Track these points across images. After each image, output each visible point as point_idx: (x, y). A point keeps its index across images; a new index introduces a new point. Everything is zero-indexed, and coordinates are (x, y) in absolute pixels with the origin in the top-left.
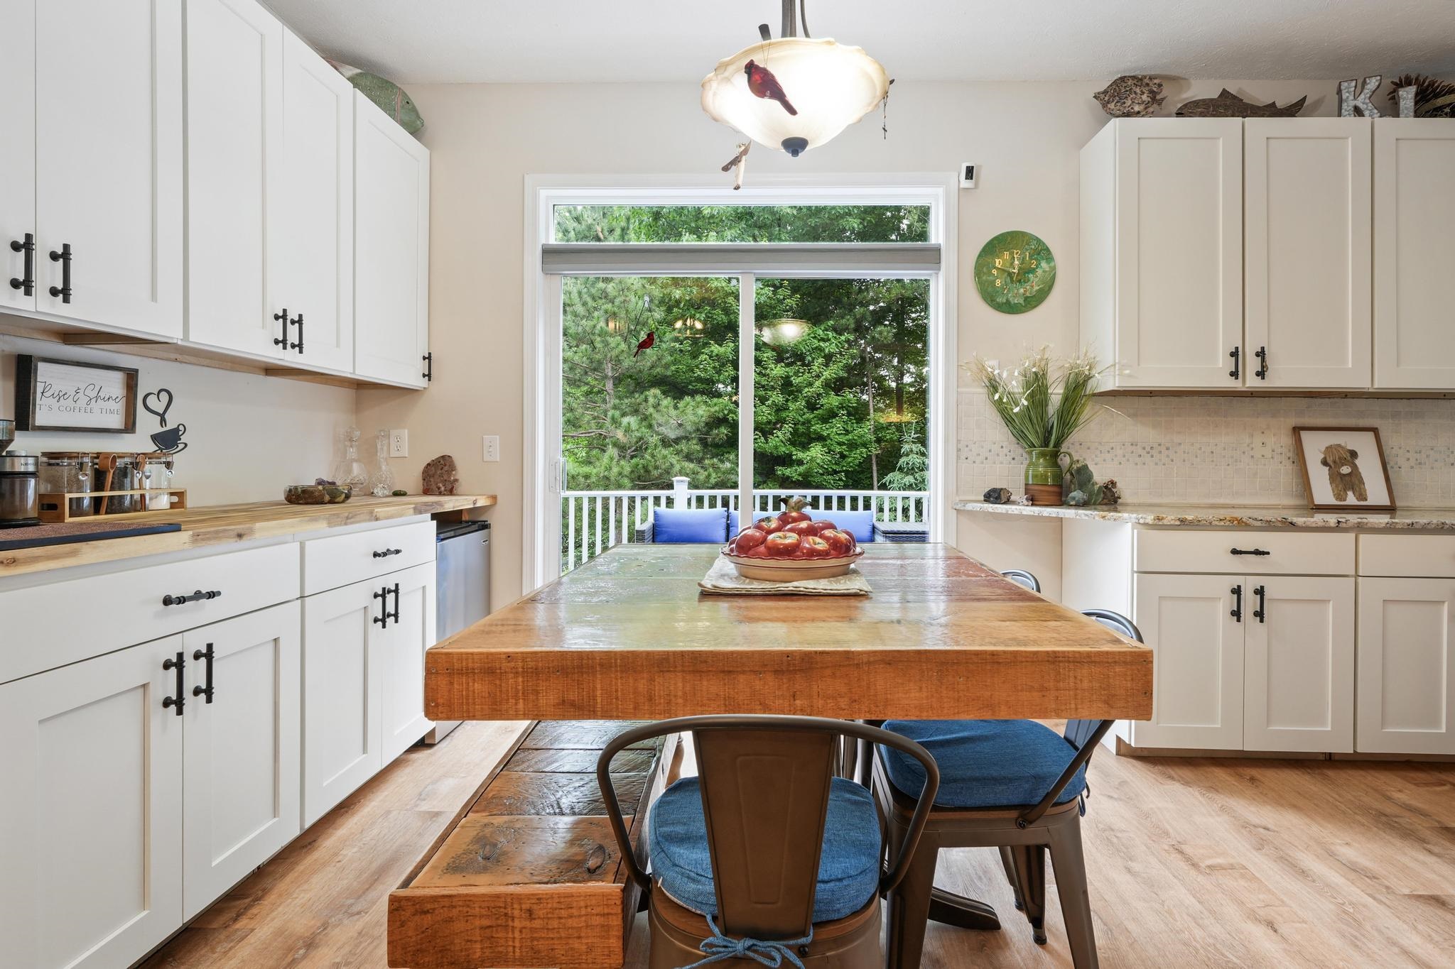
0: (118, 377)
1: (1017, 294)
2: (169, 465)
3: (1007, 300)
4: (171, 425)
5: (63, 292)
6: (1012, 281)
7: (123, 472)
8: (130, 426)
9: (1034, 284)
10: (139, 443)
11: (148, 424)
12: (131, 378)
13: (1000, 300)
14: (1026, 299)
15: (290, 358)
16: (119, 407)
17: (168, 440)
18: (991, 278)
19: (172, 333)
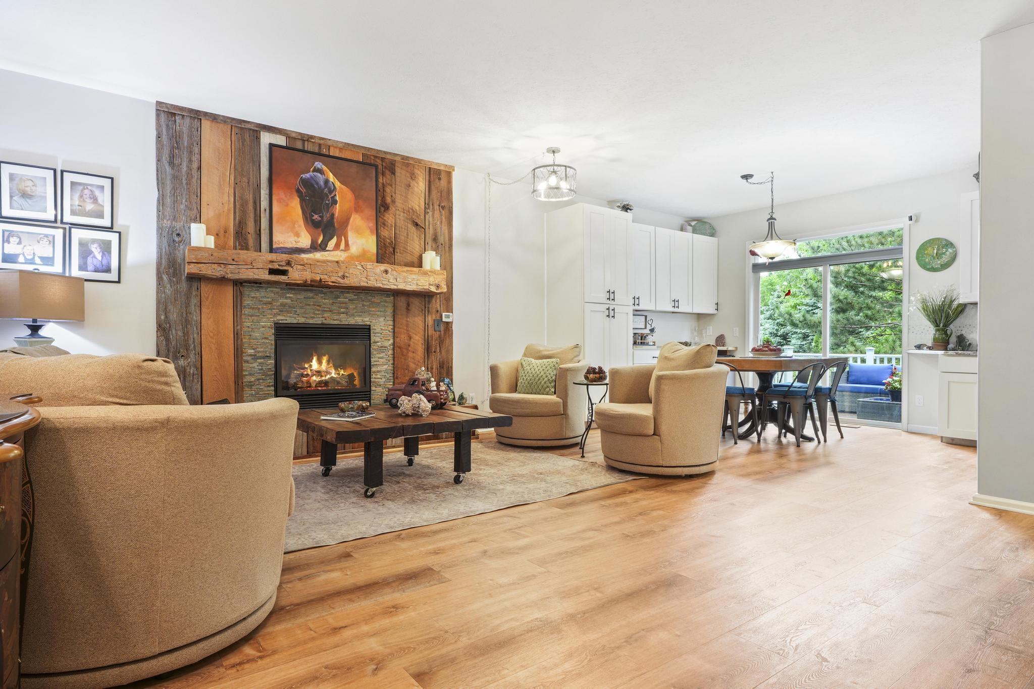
0: (644, 317)
1: (938, 263)
2: (652, 336)
3: (932, 267)
4: (653, 327)
5: (638, 305)
6: (934, 258)
7: (645, 337)
8: (646, 328)
9: (945, 259)
10: (647, 331)
11: (649, 327)
12: (646, 317)
13: (928, 267)
14: (941, 265)
15: (676, 310)
16: (644, 323)
17: (652, 330)
18: (924, 258)
19: (653, 308)
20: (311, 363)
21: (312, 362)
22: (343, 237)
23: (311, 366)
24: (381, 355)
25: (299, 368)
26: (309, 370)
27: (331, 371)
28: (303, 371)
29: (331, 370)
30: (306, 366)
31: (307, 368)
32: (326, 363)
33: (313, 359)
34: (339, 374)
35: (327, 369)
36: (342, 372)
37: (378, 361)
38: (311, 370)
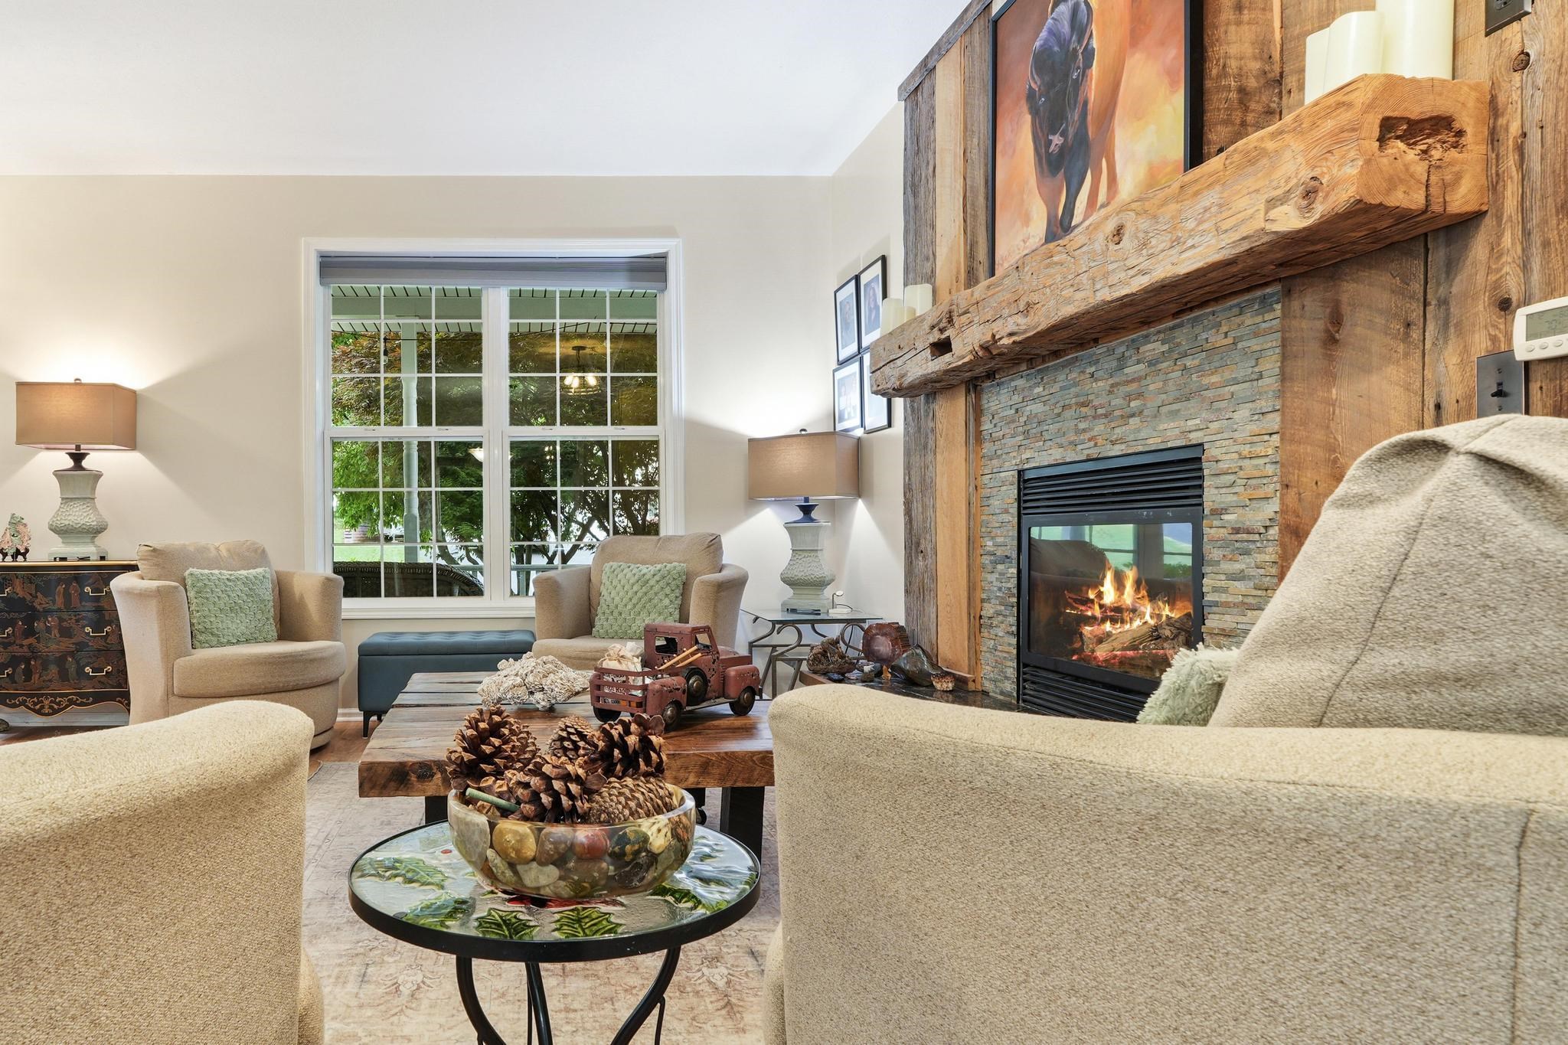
20: (1102, 589)
21: (1103, 586)
22: (1104, 160)
23: (1100, 595)
24: (1237, 567)
25: (1075, 600)
26: (1097, 607)
27: (1142, 609)
28: (1083, 608)
29: (1144, 605)
30: (1092, 595)
31: (1092, 601)
32: (1133, 586)
33: (1104, 576)
34: (1159, 616)
35: (1134, 601)
36: (1166, 611)
37: (1225, 590)
38: (1101, 606)
